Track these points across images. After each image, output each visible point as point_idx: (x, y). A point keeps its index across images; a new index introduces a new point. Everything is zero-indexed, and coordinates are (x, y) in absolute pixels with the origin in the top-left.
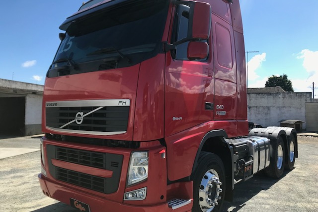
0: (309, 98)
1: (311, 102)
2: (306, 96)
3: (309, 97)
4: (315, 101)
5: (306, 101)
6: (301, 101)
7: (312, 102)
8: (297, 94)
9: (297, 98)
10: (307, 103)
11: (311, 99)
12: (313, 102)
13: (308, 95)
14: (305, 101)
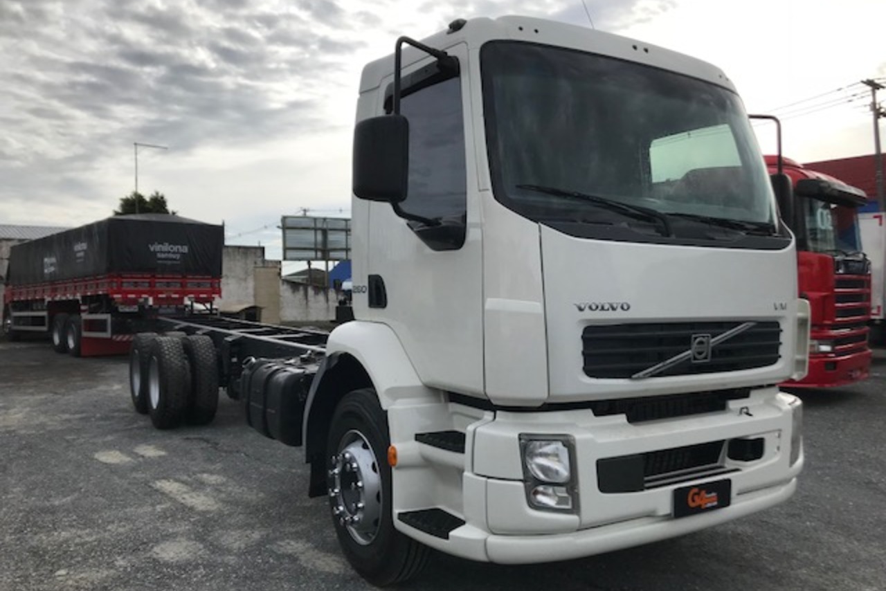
0: (260, 259)
1: (263, 267)
2: (255, 253)
3: (260, 257)
4: (270, 265)
5: (255, 263)
6: (246, 264)
7: (266, 265)
8: (240, 250)
9: (238, 257)
10: (258, 270)
11: (264, 261)
12: (267, 267)
13: (259, 253)
14: (253, 265)
